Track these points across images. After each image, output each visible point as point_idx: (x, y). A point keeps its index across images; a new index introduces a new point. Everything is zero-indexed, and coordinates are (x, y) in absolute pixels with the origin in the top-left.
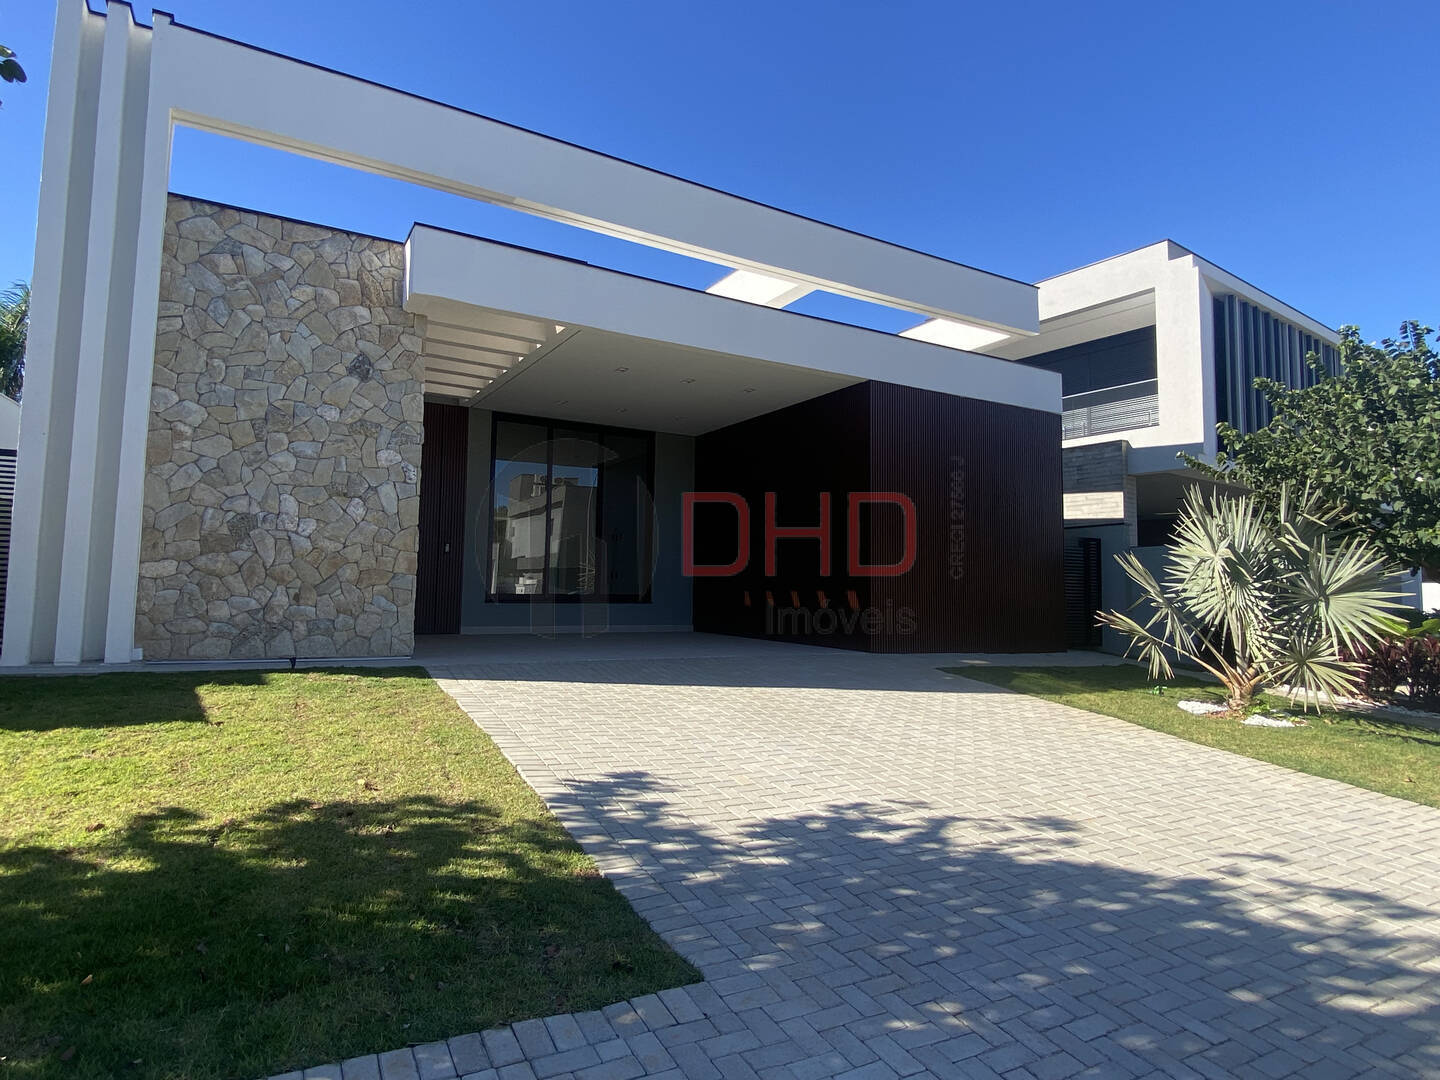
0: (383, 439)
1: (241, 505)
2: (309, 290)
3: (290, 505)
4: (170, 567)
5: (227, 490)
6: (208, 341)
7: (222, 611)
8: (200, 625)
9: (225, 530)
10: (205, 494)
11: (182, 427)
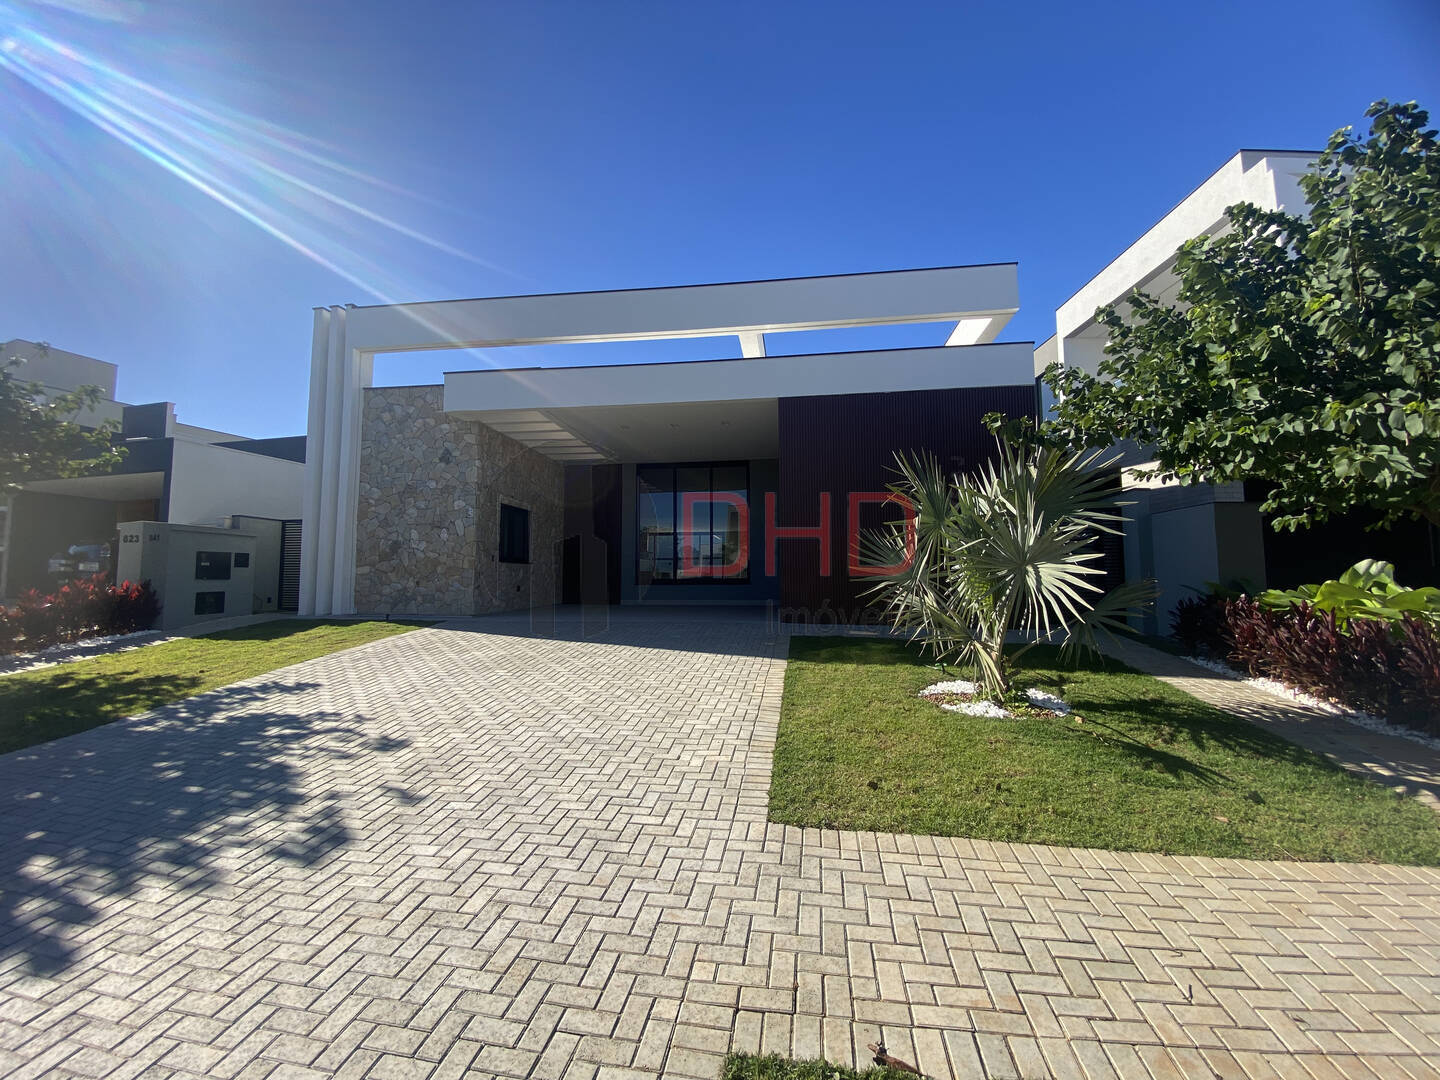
0: (456, 495)
1: (394, 537)
2: (420, 421)
3: (414, 534)
4: (366, 569)
5: (389, 529)
6: (381, 456)
7: (387, 590)
8: (378, 597)
9: (388, 550)
10: (381, 533)
11: (371, 501)
